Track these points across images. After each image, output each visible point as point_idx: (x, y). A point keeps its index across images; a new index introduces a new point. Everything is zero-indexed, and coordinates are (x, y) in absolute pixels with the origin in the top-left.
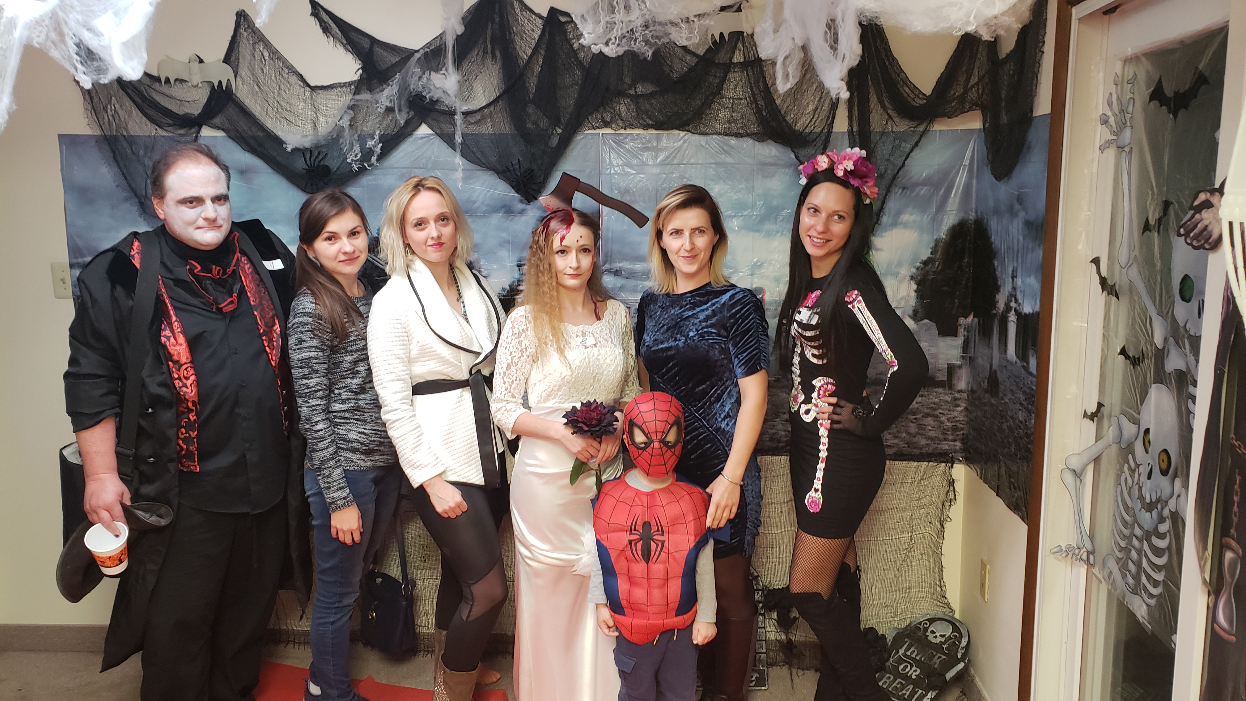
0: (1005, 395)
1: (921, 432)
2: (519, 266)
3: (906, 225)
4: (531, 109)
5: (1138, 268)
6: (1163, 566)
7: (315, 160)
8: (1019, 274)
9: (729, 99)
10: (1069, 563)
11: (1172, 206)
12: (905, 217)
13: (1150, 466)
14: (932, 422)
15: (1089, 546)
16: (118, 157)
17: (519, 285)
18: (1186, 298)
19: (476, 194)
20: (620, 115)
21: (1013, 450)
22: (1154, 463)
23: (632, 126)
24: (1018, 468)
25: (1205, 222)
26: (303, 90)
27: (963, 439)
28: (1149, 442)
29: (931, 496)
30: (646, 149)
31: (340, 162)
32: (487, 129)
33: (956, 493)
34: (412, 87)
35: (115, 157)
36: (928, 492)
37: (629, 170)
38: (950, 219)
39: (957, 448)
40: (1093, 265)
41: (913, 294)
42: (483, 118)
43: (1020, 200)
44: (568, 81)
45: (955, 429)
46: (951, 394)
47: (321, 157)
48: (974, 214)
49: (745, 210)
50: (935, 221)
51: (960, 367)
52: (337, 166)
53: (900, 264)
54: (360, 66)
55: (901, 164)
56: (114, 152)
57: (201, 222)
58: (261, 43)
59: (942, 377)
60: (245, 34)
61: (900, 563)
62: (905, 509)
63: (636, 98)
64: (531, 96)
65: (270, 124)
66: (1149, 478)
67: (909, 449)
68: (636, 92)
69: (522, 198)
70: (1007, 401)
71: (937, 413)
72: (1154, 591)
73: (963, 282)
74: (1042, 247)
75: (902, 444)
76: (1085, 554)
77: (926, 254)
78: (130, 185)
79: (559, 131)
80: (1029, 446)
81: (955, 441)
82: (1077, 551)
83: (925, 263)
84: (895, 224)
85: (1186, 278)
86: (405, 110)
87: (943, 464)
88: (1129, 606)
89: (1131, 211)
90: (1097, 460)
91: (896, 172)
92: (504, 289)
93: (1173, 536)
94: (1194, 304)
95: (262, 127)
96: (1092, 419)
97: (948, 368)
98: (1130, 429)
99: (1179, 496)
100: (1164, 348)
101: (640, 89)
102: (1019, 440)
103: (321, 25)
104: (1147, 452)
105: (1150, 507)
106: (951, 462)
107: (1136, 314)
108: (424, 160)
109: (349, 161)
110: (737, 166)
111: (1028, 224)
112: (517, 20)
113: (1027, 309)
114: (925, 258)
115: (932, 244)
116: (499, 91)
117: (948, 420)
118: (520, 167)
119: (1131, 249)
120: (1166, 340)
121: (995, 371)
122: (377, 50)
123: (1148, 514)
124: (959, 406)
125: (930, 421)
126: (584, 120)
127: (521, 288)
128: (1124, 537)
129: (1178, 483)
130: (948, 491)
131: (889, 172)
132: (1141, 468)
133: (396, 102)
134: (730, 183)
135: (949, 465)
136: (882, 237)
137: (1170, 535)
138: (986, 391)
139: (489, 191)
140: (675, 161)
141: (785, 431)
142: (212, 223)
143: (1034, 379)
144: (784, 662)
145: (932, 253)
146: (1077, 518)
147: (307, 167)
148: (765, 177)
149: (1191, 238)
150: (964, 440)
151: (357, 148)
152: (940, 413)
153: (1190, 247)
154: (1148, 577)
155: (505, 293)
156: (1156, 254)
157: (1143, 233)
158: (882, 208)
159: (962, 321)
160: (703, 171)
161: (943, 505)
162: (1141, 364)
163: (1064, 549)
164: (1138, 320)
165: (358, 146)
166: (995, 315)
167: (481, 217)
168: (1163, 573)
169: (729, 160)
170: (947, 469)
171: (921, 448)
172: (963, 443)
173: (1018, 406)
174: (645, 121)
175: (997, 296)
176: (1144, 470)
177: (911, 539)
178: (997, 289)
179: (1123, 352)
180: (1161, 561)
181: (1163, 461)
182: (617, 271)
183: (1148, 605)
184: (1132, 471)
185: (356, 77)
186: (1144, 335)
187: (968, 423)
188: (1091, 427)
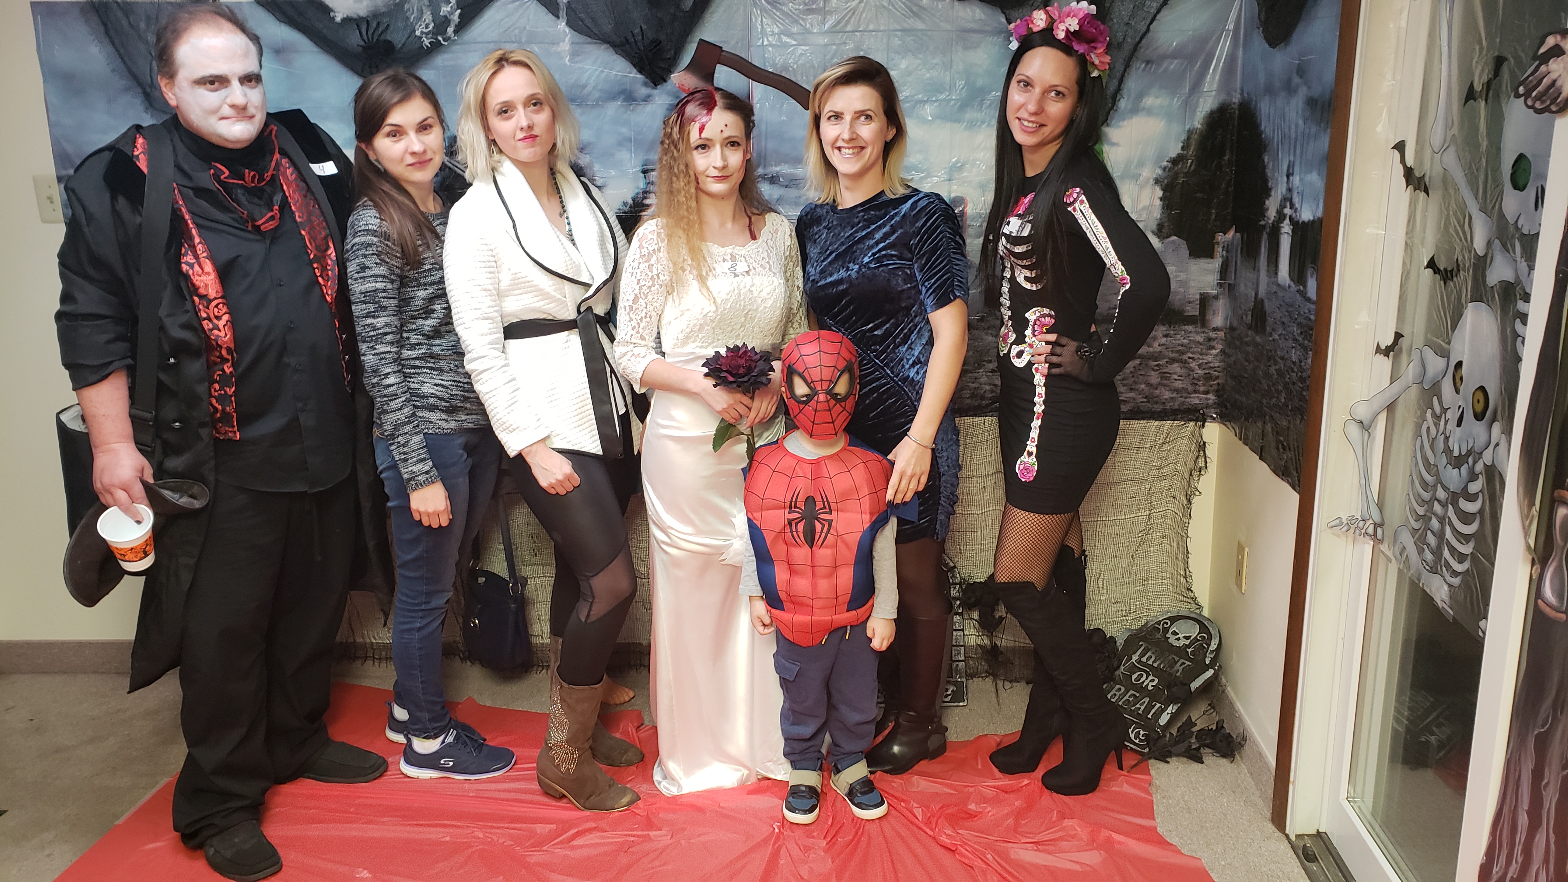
0: (1273, 330)
1: (1165, 382)
2: (645, 172)
3: (1149, 112)
5: (1457, 151)
6: (1472, 535)
7: (373, 34)
8: (1297, 169)
10: (1350, 539)
11: (1506, 63)
12: (1149, 101)
13: (1461, 409)
14: (1178, 369)
15: (1376, 517)
16: (112, 32)
17: (646, 198)
18: (1518, 185)
19: (586, 76)
21: (1283, 400)
22: (1467, 404)
24: (1289, 422)
25: (1553, 76)
27: (1217, 391)
28: (1461, 379)
29: (1175, 464)
30: (811, 11)
31: (406, 36)
33: (1208, 460)
35: (107, 32)
36: (1172, 459)
37: (788, 40)
38: (1207, 104)
39: (1210, 402)
40: (1396, 152)
41: (1158, 203)
43: (1301, 71)
45: (1208, 377)
46: (1203, 332)
47: (380, 30)
48: (1238, 96)
49: (942, 93)
50: (1188, 105)
51: (1216, 297)
52: (403, 41)
53: (1141, 164)
55: (1144, 29)
56: (105, 25)
57: (226, 111)
59: (1193, 310)
61: (1134, 548)
62: (1142, 481)
66: (1459, 424)
67: (1149, 405)
69: (647, 80)
70: (1277, 337)
71: (1185, 357)
72: (1459, 568)
73: (1223, 186)
74: (1329, 130)
75: (1140, 399)
76: (1372, 527)
77: (1175, 150)
78: (130, 70)
80: (1305, 393)
81: (1207, 393)
82: (1361, 524)
83: (1175, 161)
84: (1135, 110)
85: (1521, 157)
87: (1192, 423)
88: (1425, 588)
89: (1450, 76)
90: (1391, 408)
91: (1137, 40)
92: (625, 204)
93: (1487, 497)
94: (1530, 193)
96: (1387, 355)
97: (1201, 299)
98: (1436, 364)
99: (1497, 445)
100: (1486, 255)
102: (1291, 386)
104: (1457, 392)
105: (1457, 462)
106: (1202, 419)
107: (1451, 213)
108: (517, 31)
109: (418, 33)
110: (929, 33)
111: (1311, 103)
113: (1306, 215)
114: (1174, 155)
115: (1184, 137)
117: (1199, 366)
118: (643, 38)
119: (1448, 127)
120: (1489, 244)
121: (1262, 301)
123: (1457, 470)
124: (1213, 348)
125: (1176, 368)
127: (647, 202)
128: (1422, 502)
129: (1497, 428)
130: (1197, 458)
131: (1129, 40)
132: (1449, 412)
134: (921, 56)
135: (1200, 423)
136: (1119, 127)
137: (1483, 497)
138: (1250, 327)
139: (602, 72)
140: (849, 28)
141: (990, 384)
142: (242, 112)
143: (1313, 307)
144: (987, 672)
145: (1183, 148)
146: (1363, 482)
147: (363, 43)
148: (966, 48)
149: (1532, 99)
150: (1219, 392)
151: (428, 17)
152: (1190, 358)
153: (1532, 110)
154: (1452, 550)
155: (627, 209)
156: (1481, 129)
157: (1466, 103)
158: (1118, 90)
159: (1220, 237)
160: (885, 41)
161: (1191, 475)
162: (1455, 279)
163: (1345, 522)
164: (1453, 220)
165: (429, 13)
166: (1264, 226)
167: (593, 106)
168: (1472, 544)
169: (920, 25)
170: (1197, 429)
171: (1164, 403)
172: (1218, 396)
173: (1291, 343)
175: (1267, 202)
176: (1452, 416)
177: (1150, 519)
178: (1266, 192)
179: (1431, 264)
180: (1468, 530)
181: (1478, 401)
182: (773, 177)
183: (1450, 586)
184: (1437, 418)
186: (1461, 240)
187: (1225, 369)
188: (1385, 364)
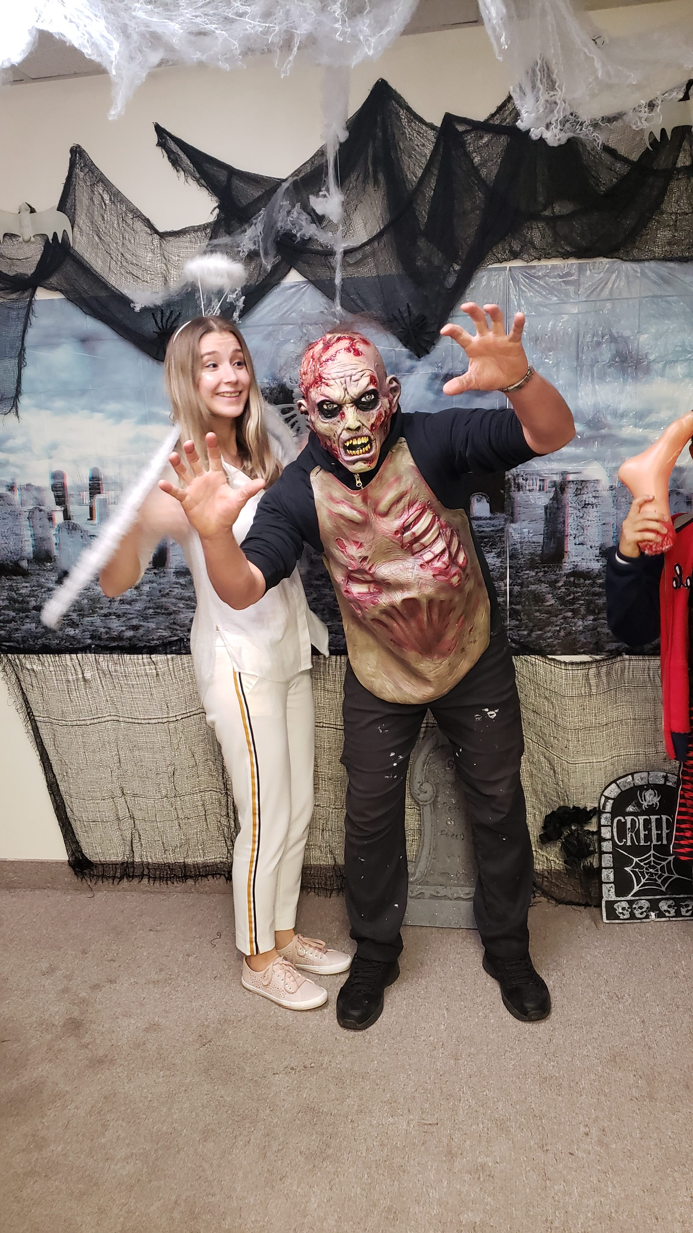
4: (422, 243)
7: (167, 321)
9: (671, 214)
20: (532, 243)
23: (548, 256)
26: (150, 238)
32: (368, 271)
34: (279, 224)
42: (365, 257)
44: (468, 205)
47: (173, 317)
54: (217, 204)
58: (100, 183)
60: (82, 174)
63: (552, 222)
64: (422, 228)
65: (113, 280)
68: (553, 212)
69: (411, 353)
79: (457, 267)
86: (272, 252)
95: (104, 285)
101: (558, 209)
103: (169, 158)
108: (294, 314)
112: (404, 133)
116: (383, 223)
118: (410, 315)
122: (237, 183)
126: (488, 252)
133: (261, 243)
147: (158, 331)
151: (216, 304)
165: (217, 300)
174: (563, 248)
185: (212, 218)
